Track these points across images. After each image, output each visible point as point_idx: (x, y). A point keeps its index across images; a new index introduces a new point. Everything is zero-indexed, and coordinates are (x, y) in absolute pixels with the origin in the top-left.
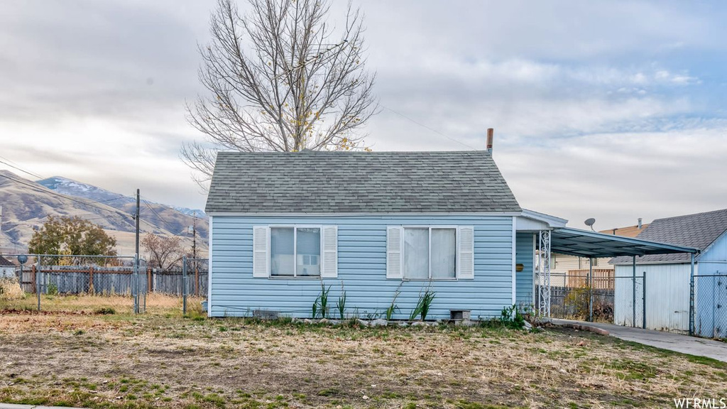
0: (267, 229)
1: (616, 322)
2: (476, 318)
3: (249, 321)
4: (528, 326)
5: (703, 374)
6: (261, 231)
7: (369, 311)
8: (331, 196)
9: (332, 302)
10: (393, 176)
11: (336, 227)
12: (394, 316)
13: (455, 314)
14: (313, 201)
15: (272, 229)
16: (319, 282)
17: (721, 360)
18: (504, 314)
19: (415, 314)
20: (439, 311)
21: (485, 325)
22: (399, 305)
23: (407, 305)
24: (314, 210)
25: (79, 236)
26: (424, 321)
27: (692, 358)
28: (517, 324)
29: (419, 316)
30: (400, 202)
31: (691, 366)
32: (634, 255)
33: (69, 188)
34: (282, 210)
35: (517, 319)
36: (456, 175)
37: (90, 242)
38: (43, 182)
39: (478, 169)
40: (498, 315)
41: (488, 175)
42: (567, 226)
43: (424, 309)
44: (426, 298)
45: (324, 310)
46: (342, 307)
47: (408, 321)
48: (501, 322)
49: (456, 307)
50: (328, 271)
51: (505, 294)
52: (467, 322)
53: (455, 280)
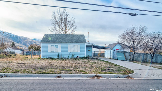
0: (50, 45)
3: (46, 58)
4: (87, 58)
6: (49, 45)
8: (60, 40)
9: (60, 56)
10: (70, 38)
11: (60, 45)
12: (69, 57)
13: (77, 57)
14: (57, 41)
15: (51, 45)
16: (58, 53)
20: (75, 56)
21: (81, 58)
23: (71, 56)
25: (36, 47)
28: (86, 58)
29: (72, 57)
30: (70, 41)
32: (105, 49)
33: (37, 40)
36: (79, 38)
37: (38, 48)
38: (33, 39)
39: (82, 37)
40: (83, 57)
41: (83, 38)
43: (73, 56)
44: (73, 55)
45: (59, 57)
46: (61, 56)
47: (70, 58)
48: (84, 58)
49: (77, 56)
50: (60, 51)
51: (84, 54)
52: (78, 58)
53: (78, 52)
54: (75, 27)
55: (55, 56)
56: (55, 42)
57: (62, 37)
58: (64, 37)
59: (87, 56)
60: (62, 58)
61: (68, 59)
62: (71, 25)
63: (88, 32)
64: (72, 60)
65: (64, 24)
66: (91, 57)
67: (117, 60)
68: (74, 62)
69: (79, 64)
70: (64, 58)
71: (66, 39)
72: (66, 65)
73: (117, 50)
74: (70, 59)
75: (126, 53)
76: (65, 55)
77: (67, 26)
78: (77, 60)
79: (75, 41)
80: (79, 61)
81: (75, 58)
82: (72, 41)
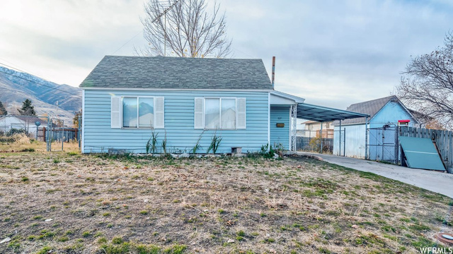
0: (120, 98)
1: (334, 153)
2: (246, 152)
4: (276, 156)
5: (366, 187)
6: (116, 99)
7: (180, 148)
8: (163, 80)
9: (159, 144)
10: (205, 70)
11: (163, 97)
12: (197, 152)
13: (234, 149)
14: (151, 82)
15: (124, 99)
16: (150, 131)
17: (378, 174)
18: (262, 149)
19: (209, 150)
20: (224, 148)
21: (250, 156)
22: (201, 145)
23: (205, 145)
24: (150, 87)
26: (215, 154)
27: (363, 174)
28: (270, 155)
29: (211, 151)
30: (204, 83)
31: (360, 181)
32: (340, 120)
34: (129, 86)
35: (270, 153)
36: (241, 70)
39: (254, 68)
40: (259, 150)
41: (258, 71)
42: (305, 102)
43: (214, 146)
44: (215, 140)
45: (154, 148)
46: (164, 146)
47: (204, 154)
48: (262, 154)
49: (234, 146)
50: (159, 124)
51: (264, 138)
52: (239, 155)
53: (235, 130)
54: (225, 46)
55: (137, 145)
56: (140, 87)
57: (174, 67)
58: (180, 68)
59: (273, 148)
60: (168, 156)
61: (191, 158)
62: (212, 42)
63: (274, 58)
64: (209, 164)
65: (187, 35)
66: (288, 153)
67: (404, 165)
68: (219, 180)
69: (248, 194)
70: (174, 156)
71: (188, 74)
72: (165, 205)
73: (401, 122)
74: (200, 159)
75: (441, 139)
76: (182, 142)
77: (196, 44)
78: (234, 166)
79: (226, 81)
80: (241, 174)
81: (222, 154)
82: (211, 81)
